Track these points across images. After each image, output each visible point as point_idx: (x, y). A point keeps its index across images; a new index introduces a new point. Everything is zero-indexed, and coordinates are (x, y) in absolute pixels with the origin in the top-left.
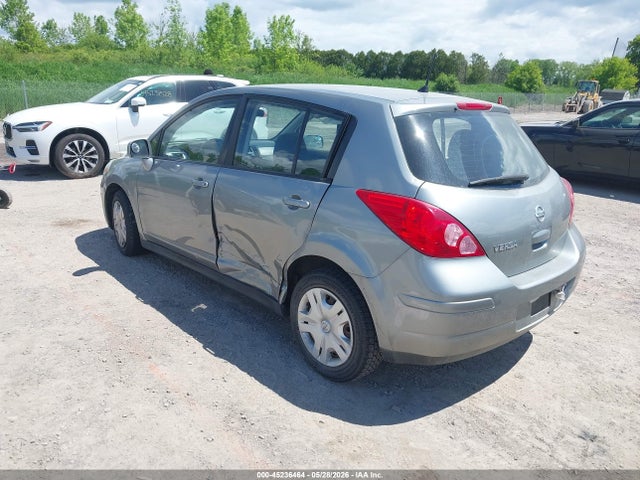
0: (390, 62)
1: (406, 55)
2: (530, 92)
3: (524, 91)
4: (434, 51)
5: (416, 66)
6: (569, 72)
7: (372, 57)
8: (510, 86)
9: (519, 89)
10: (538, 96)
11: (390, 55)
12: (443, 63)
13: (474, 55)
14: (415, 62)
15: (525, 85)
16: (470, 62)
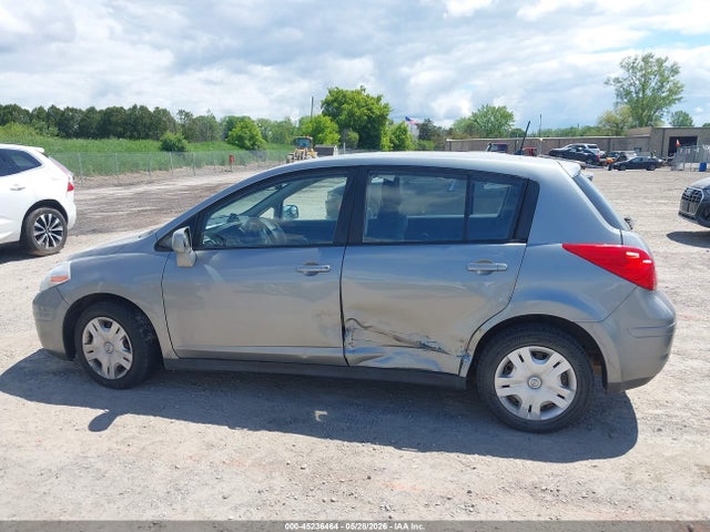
0: (83, 120)
1: (101, 111)
2: (253, 149)
3: (247, 149)
4: (135, 107)
5: (117, 124)
6: (265, 129)
7: (57, 113)
8: (233, 144)
9: (242, 146)
10: (261, 154)
11: (80, 111)
12: (147, 121)
13: (181, 112)
14: (114, 119)
15: (248, 143)
16: (177, 119)
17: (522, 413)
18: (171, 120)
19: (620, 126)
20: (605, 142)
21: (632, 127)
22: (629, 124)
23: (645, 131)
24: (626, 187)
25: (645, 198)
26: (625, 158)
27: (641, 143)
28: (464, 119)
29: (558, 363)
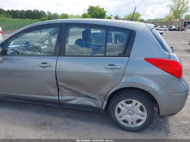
5: (30, 15)
7: (13, 12)
12: (38, 14)
13: (48, 12)
16: (47, 14)
17: (129, 125)
18: (45, 14)
19: (171, 18)
20: (166, 23)
21: (174, 19)
22: (173, 18)
23: (178, 20)
24: (172, 36)
25: (178, 39)
26: (172, 27)
27: (177, 23)
28: (127, 16)
29: (137, 104)
